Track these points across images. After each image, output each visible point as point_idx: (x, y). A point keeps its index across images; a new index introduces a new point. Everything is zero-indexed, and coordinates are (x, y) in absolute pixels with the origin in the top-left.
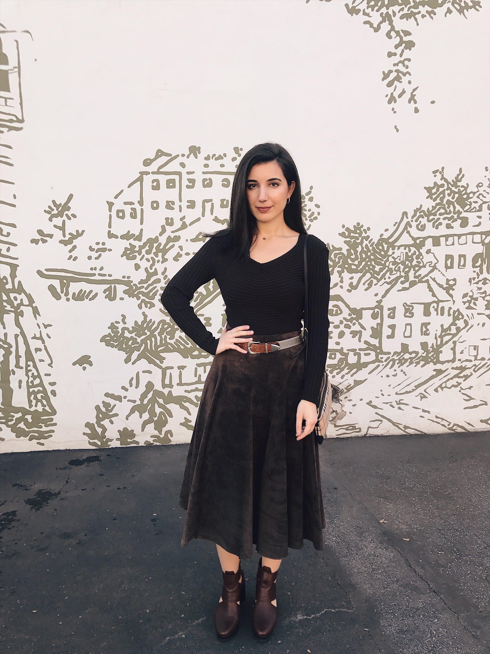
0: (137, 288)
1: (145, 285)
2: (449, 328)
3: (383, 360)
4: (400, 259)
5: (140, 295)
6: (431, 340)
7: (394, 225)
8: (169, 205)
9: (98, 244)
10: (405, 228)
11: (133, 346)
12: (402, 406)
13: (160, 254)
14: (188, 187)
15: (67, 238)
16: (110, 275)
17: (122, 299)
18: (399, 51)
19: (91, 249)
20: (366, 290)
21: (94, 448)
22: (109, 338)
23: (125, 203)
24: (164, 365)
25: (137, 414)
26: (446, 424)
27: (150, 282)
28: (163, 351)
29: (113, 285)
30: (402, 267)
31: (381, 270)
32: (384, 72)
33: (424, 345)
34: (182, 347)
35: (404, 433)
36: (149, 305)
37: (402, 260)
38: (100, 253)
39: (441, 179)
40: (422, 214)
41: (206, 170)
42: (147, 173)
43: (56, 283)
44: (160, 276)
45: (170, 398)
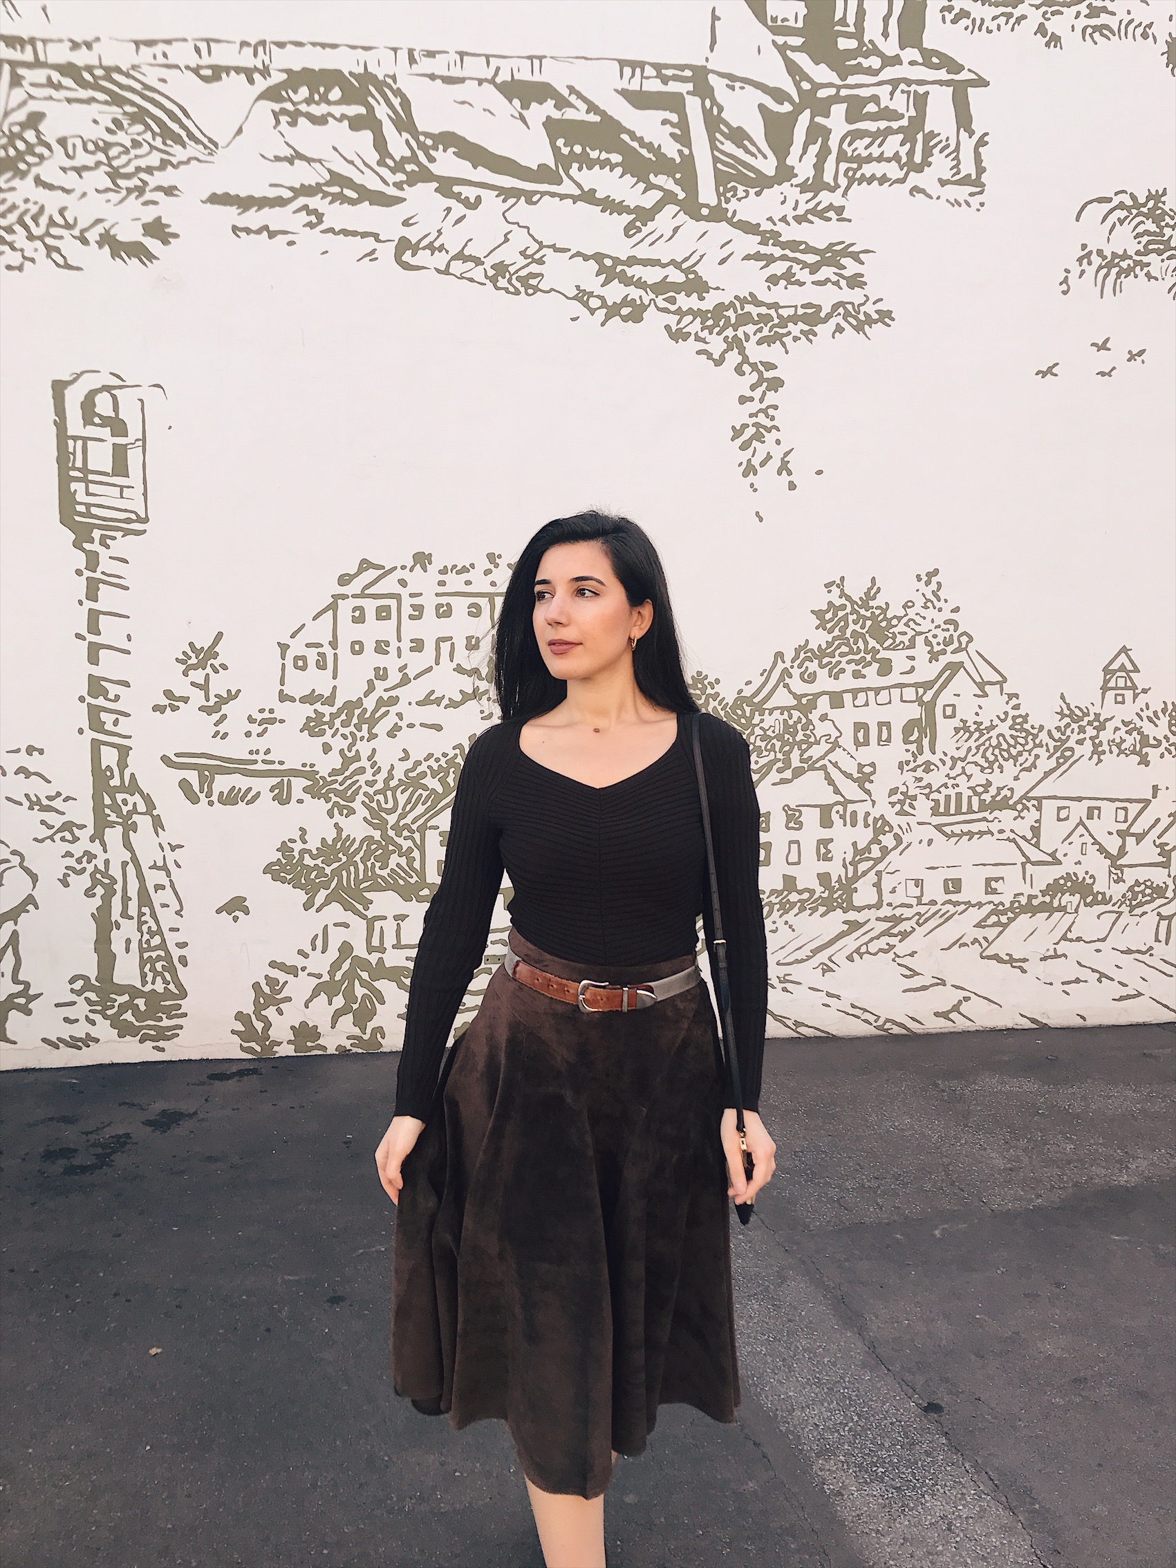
0: (326, 783)
1: (340, 778)
2: (868, 849)
4: (774, 732)
5: (331, 795)
6: (835, 870)
7: (762, 675)
8: (382, 647)
9: (262, 711)
10: (781, 679)
11: (317, 881)
12: (789, 986)
13: (365, 727)
14: (411, 617)
15: (211, 703)
16: (281, 763)
17: (300, 801)
18: (757, 394)
19: (251, 720)
21: (250, 1056)
22: (277, 867)
23: (308, 645)
24: (370, 914)
25: (323, 997)
26: (872, 1018)
27: (347, 773)
28: (368, 889)
29: (286, 779)
30: (778, 744)
32: (733, 428)
33: (824, 878)
34: (401, 882)
35: (796, 1035)
36: (345, 812)
37: (777, 732)
38: (265, 726)
39: (840, 597)
40: (809, 654)
41: (442, 590)
42: (344, 597)
43: (193, 777)
44: (364, 763)
45: (381, 971)
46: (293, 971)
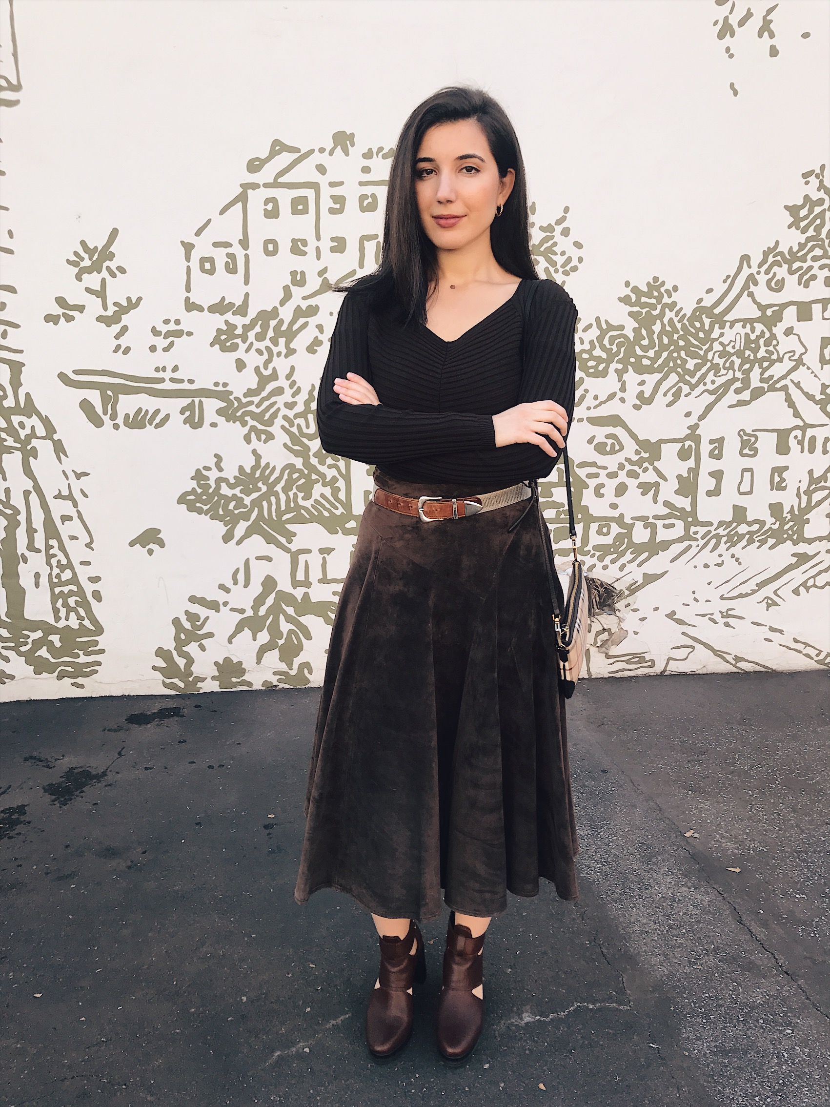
0: (242, 405)
1: (256, 400)
2: (825, 477)
3: (698, 536)
4: (734, 347)
5: (247, 418)
6: (788, 500)
7: (725, 281)
8: (298, 246)
9: (166, 322)
10: (746, 287)
11: (236, 512)
12: (731, 621)
13: (282, 341)
14: (332, 211)
15: (110, 313)
16: (191, 382)
17: (214, 425)
19: (155, 332)
20: (669, 405)
21: (173, 693)
22: (192, 497)
23: (216, 245)
24: (294, 547)
25: (247, 632)
26: (813, 653)
27: (264, 394)
28: (290, 521)
29: (197, 400)
30: (738, 362)
31: (698, 367)
33: (776, 509)
34: (326, 514)
35: (735, 670)
36: (263, 437)
37: (737, 347)
38: (171, 339)
39: (819, 190)
40: (779, 258)
41: (366, 177)
42: (255, 186)
43: (94, 397)
44: (282, 382)
45: (306, 606)
46: (214, 606)
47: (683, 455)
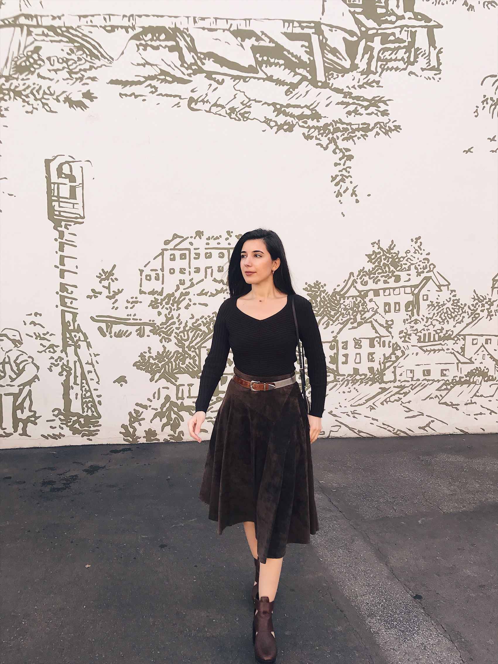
0: (159, 328)
1: (165, 326)
2: (390, 357)
3: (340, 380)
4: (349, 307)
5: (161, 333)
6: (376, 366)
7: (344, 282)
8: (182, 271)
9: (132, 298)
10: (352, 284)
11: (156, 369)
12: (356, 415)
13: (175, 305)
14: (195, 258)
15: (111, 295)
16: (140, 320)
17: (148, 336)
18: (342, 162)
19: (128, 302)
20: (325, 328)
21: (128, 443)
22: (139, 364)
23: (151, 270)
24: (177, 383)
25: (158, 418)
26: (391, 429)
27: (168, 324)
28: (176, 373)
29: (142, 327)
30: (351, 312)
31: (335, 314)
32: (332, 176)
33: (371, 369)
34: (191, 370)
35: (359, 436)
36: (167, 340)
37: (351, 307)
38: (134, 304)
39: (378, 249)
40: (365, 273)
41: (207, 246)
42: (167, 250)
43: (104, 325)
44: (175, 320)
45: (182, 407)
46: (145, 407)
47: (332, 348)
